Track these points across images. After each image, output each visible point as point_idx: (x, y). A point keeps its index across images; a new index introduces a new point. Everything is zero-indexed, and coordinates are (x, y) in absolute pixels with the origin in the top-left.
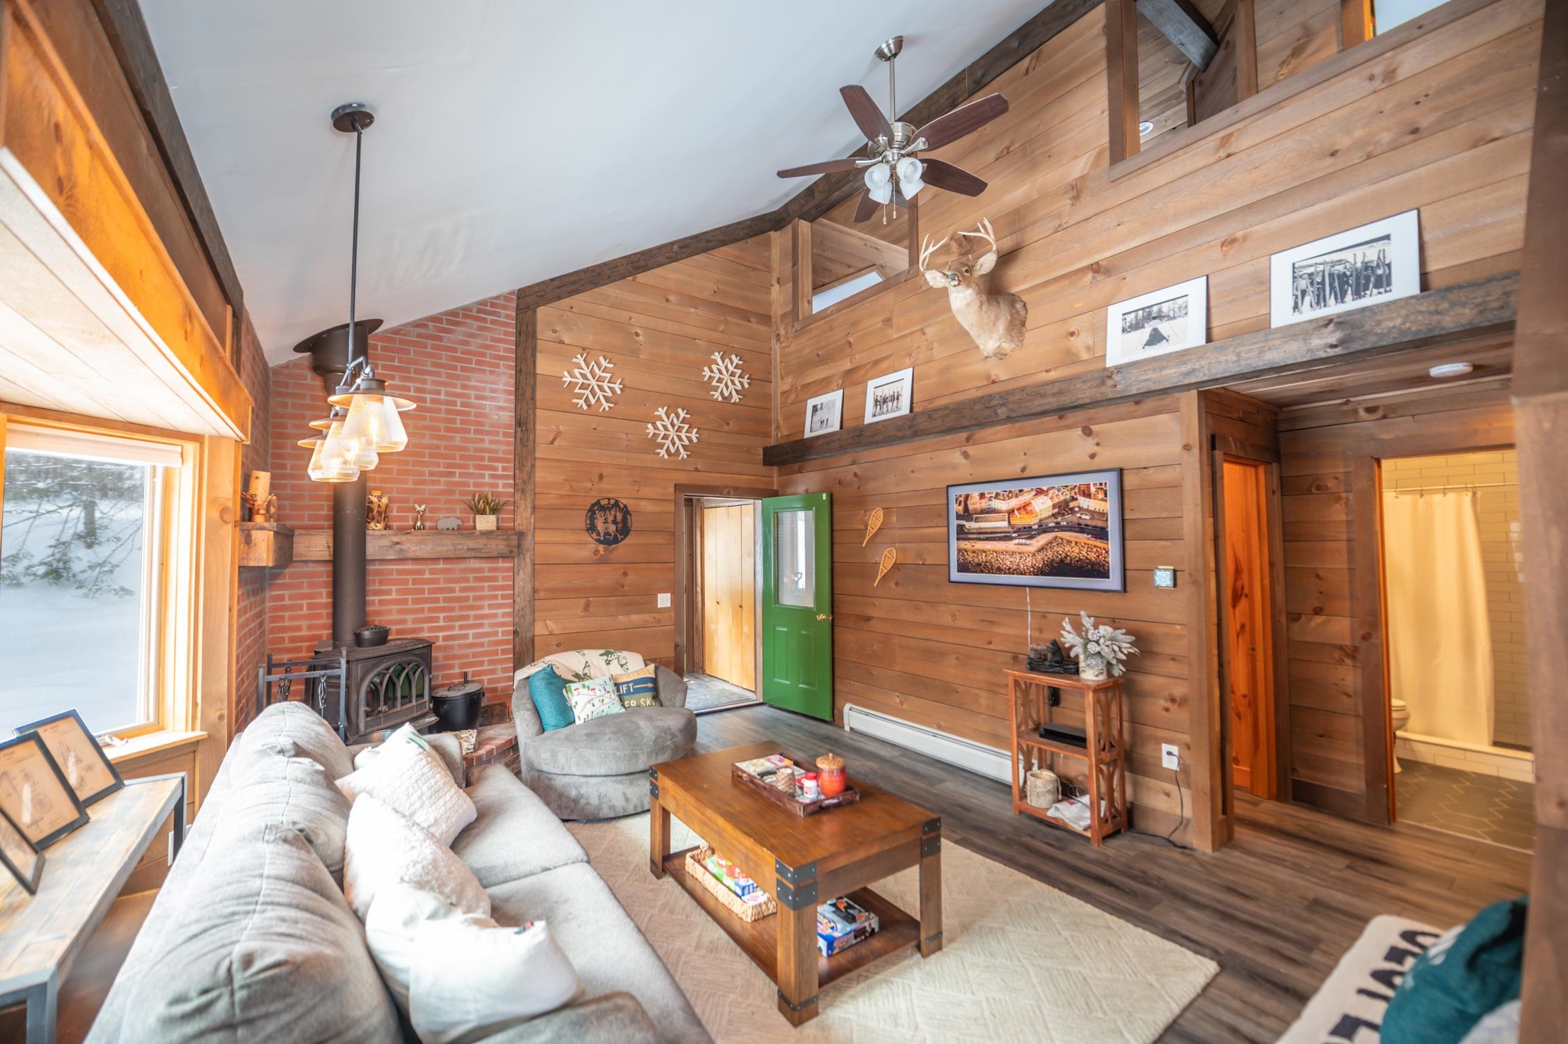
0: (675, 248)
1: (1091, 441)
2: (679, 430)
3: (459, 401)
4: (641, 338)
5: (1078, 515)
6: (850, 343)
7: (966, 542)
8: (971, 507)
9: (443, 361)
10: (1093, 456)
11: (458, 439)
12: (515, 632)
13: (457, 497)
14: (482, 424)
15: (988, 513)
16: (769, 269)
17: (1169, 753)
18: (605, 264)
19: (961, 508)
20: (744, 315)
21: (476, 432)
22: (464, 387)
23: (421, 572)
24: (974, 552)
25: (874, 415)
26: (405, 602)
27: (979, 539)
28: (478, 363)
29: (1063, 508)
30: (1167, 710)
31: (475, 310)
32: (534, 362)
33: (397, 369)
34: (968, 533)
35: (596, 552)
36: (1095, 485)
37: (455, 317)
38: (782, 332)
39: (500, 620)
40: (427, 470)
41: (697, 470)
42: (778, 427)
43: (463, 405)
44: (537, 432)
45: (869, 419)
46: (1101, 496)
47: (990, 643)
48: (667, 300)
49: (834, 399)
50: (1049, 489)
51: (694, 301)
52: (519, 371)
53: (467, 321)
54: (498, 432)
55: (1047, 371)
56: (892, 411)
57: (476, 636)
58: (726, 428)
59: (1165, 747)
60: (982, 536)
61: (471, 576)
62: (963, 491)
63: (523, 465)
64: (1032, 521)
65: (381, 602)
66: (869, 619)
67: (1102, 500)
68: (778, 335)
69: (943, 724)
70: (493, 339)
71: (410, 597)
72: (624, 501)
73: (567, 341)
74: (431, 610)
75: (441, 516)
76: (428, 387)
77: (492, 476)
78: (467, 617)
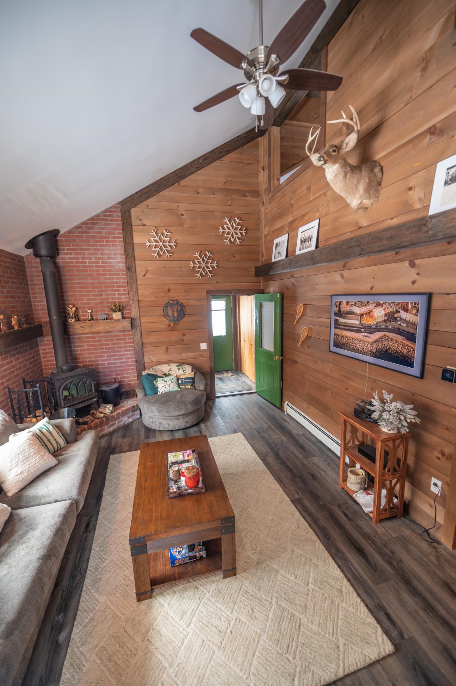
0: (200, 161)
1: (413, 271)
2: (207, 263)
3: (100, 261)
4: (184, 217)
5: (399, 323)
6: (292, 204)
7: (338, 330)
8: (342, 309)
9: (91, 243)
10: (414, 283)
11: (102, 279)
12: (136, 361)
13: (105, 305)
14: (112, 271)
15: (350, 314)
16: (258, 162)
17: (435, 485)
18: (163, 179)
19: (337, 309)
20: (243, 193)
21: (110, 275)
22: (102, 254)
23: (95, 337)
24: (342, 336)
25: (300, 250)
26: (90, 349)
27: (345, 329)
28: (107, 241)
29: (391, 317)
30: (438, 458)
31: (102, 216)
32: (132, 237)
33: (72, 250)
34: (340, 325)
35: (169, 325)
36: (411, 303)
37: (93, 221)
38: (265, 200)
39: (129, 356)
40: (91, 294)
41: (218, 282)
42: (263, 256)
43: (102, 263)
44: (137, 272)
45: (298, 252)
46: (414, 312)
47: (347, 389)
48: (198, 193)
49: (283, 239)
50: (384, 303)
51: (213, 191)
52: (125, 243)
53: (99, 222)
54: (119, 274)
55: (391, 219)
56: (308, 247)
57: (120, 363)
58: (234, 259)
59: (434, 480)
60: (346, 328)
61: (115, 338)
62: (339, 299)
63: (132, 288)
64: (372, 323)
65: (81, 350)
66: (296, 362)
67: (415, 314)
68: (263, 202)
69: (324, 424)
70: (112, 229)
71: (92, 348)
72: (181, 301)
73: (147, 224)
74: (101, 353)
75: (100, 313)
76: (87, 256)
77: (119, 294)
78: (116, 355)
